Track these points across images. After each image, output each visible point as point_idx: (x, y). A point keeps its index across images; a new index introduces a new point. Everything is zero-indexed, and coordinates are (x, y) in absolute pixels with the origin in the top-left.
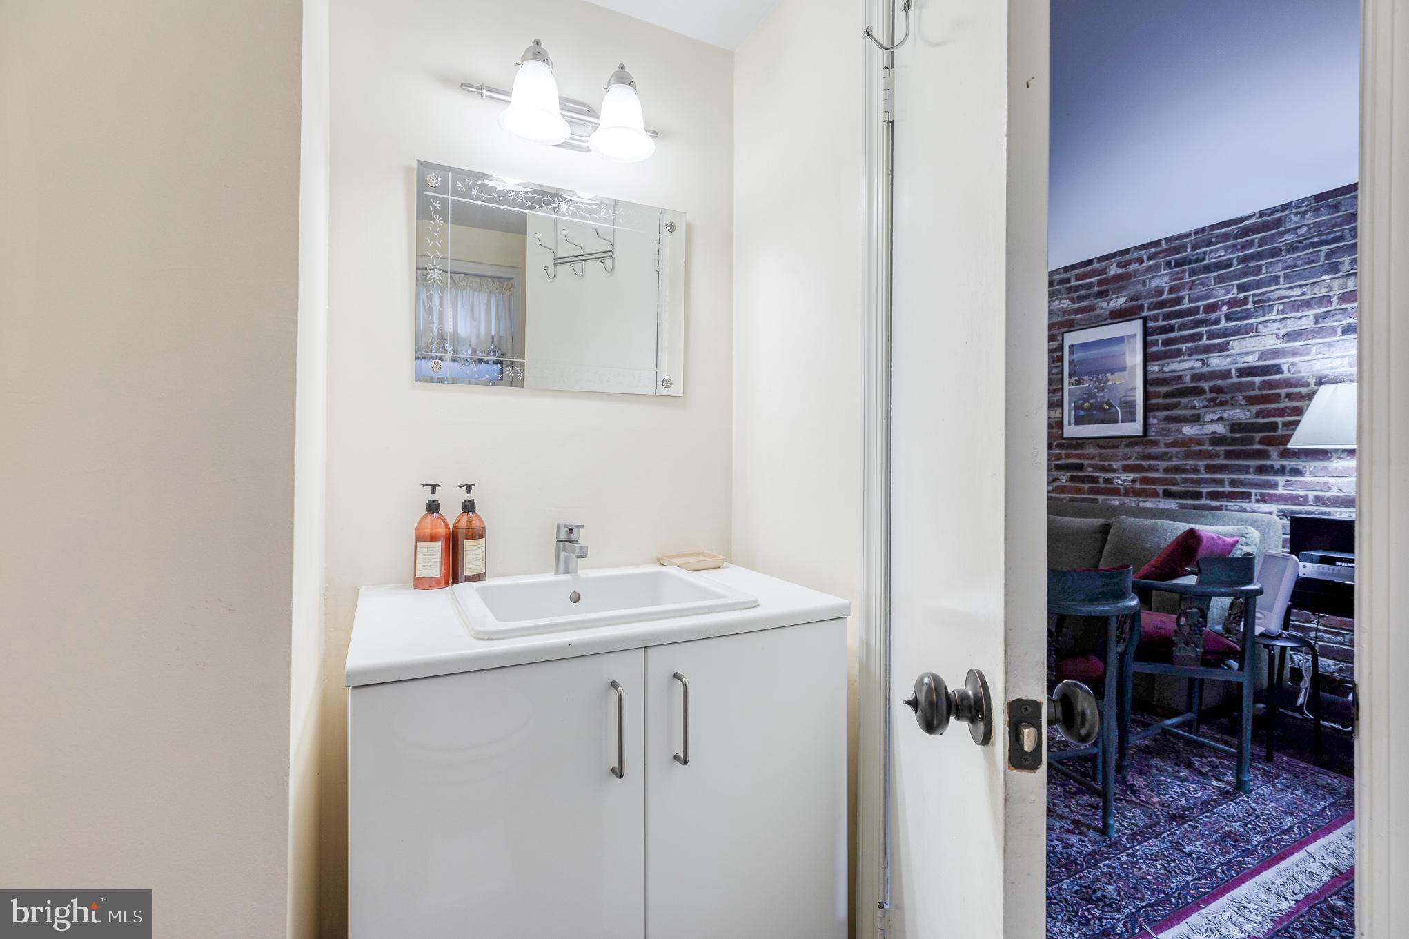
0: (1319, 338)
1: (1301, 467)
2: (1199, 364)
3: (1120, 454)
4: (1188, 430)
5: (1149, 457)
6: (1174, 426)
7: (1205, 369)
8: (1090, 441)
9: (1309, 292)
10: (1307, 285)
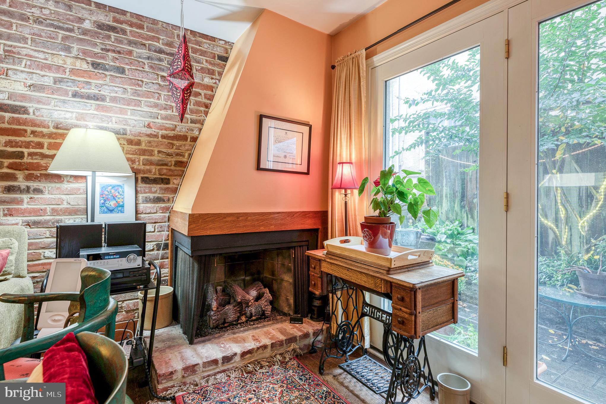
0: (57, 95)
1: (41, 188)
9: (50, 59)
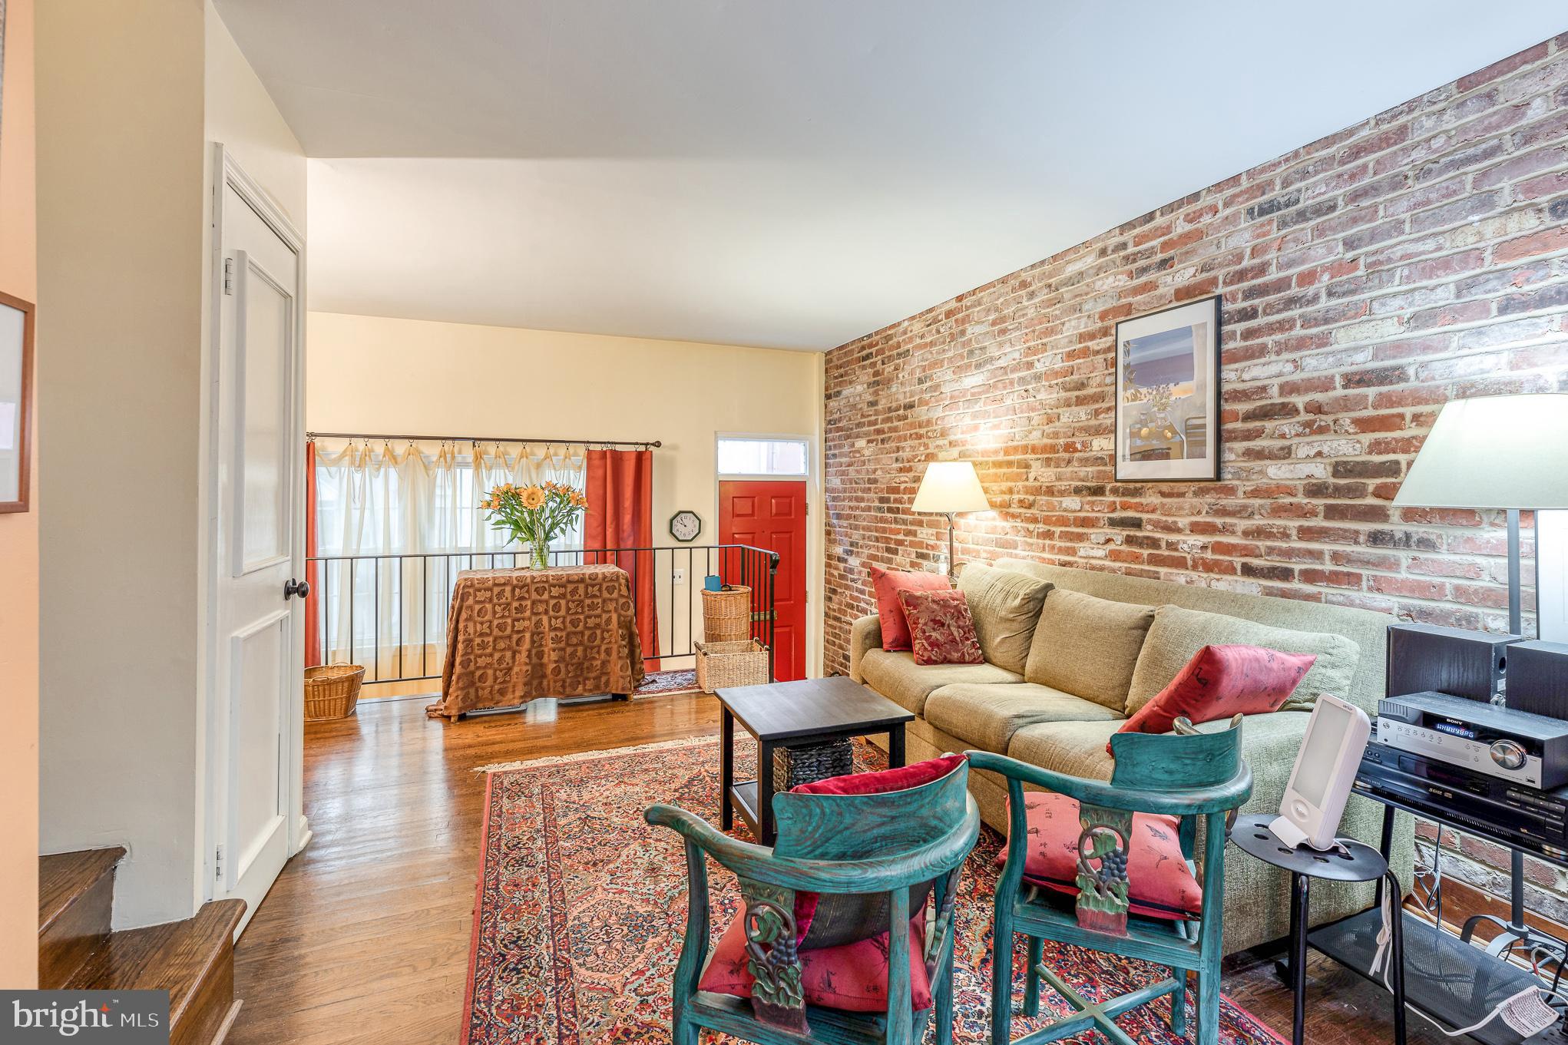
0: (1463, 321)
1: (1433, 537)
2: (1289, 367)
3: (1187, 506)
4: (1277, 472)
5: (1224, 512)
6: (1257, 465)
7: (1298, 377)
8: (1150, 485)
9: (1448, 245)
10: (1444, 232)
